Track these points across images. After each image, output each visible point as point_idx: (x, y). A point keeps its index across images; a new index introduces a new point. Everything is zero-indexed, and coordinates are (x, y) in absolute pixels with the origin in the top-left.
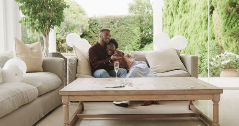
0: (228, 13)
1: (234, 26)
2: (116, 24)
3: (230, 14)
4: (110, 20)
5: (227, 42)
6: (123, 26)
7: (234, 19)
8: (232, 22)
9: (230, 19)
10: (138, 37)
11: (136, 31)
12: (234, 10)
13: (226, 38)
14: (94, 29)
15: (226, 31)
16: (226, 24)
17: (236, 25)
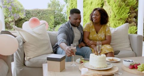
0: (120, 6)
1: (123, 14)
2: (40, 14)
3: (121, 7)
4: (37, 11)
5: (115, 24)
6: (44, 15)
7: (123, 10)
8: (122, 11)
9: (120, 10)
10: (53, 21)
11: (52, 17)
12: (124, 4)
13: (115, 22)
14: (28, 16)
15: (115, 17)
16: (118, 13)
17: (124, 13)
